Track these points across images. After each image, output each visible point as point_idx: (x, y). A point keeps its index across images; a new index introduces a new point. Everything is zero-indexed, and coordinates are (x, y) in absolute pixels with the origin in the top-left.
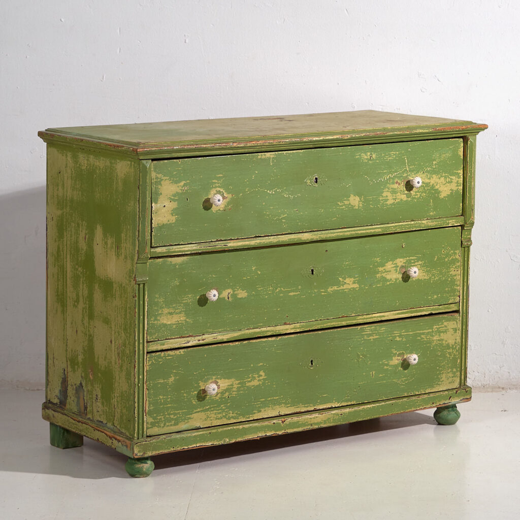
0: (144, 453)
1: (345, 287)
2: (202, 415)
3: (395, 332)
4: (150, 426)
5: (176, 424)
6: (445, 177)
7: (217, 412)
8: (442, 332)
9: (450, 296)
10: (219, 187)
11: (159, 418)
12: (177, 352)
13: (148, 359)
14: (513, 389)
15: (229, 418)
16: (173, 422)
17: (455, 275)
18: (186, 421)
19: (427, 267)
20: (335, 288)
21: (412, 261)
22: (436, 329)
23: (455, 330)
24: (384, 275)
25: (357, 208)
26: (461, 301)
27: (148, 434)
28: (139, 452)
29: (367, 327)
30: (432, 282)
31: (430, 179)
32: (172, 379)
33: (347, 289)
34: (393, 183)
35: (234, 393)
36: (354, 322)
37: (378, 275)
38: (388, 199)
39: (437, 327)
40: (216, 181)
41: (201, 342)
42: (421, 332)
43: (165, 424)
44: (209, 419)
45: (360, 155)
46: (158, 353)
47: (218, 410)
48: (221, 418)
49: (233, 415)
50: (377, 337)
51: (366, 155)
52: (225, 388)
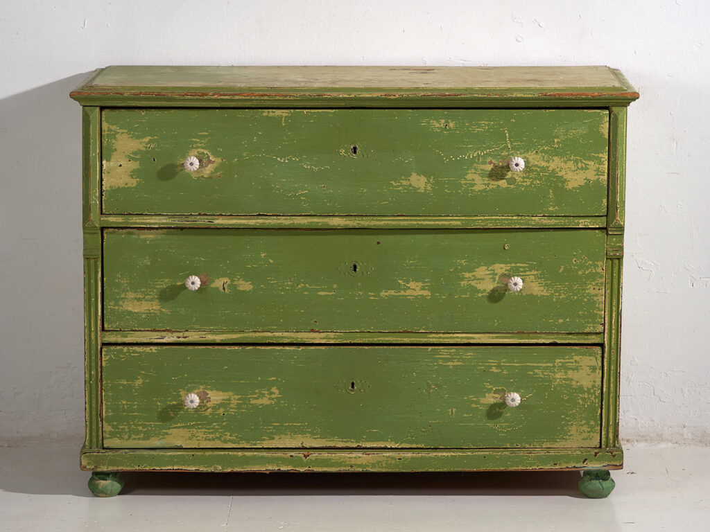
0: (96, 467)
1: (408, 292)
2: (186, 433)
3: (490, 361)
4: (108, 436)
5: (147, 438)
6: (576, 162)
7: (207, 430)
8: (571, 369)
9: (588, 323)
10: (202, 148)
11: (121, 427)
12: (147, 349)
13: (103, 353)
14: (641, 441)
15: (225, 441)
16: (142, 436)
17: (596, 295)
18: (161, 437)
19: (547, 279)
20: (392, 292)
21: (521, 269)
22: (560, 364)
23: (593, 369)
24: (473, 283)
25: (423, 191)
26: (606, 331)
27: (105, 446)
28: (89, 464)
29: (443, 349)
30: (554, 300)
31: (548, 161)
32: (139, 382)
33: (411, 296)
34: (484, 163)
35: (231, 410)
36: (423, 340)
37: (462, 283)
38: (476, 184)
39: (562, 361)
40: (198, 140)
41: (182, 340)
42: (535, 364)
43: (130, 437)
44: (195, 438)
45: (428, 123)
46: (119, 348)
47: (209, 429)
48: (213, 440)
49: (231, 438)
50: (459, 363)
51: (438, 122)
52: (218, 402)
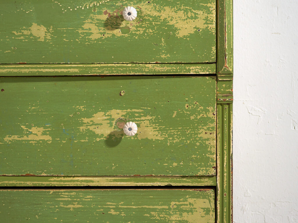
1: (31, 137)
3: (108, 203)
6: (186, 11)
8: (186, 211)
9: (201, 166)
17: (208, 139)
19: (161, 124)
20: (16, 137)
21: (137, 115)
22: (175, 207)
23: (207, 211)
24: (91, 128)
25: (43, 40)
26: (218, 174)
29: (65, 192)
30: (168, 144)
31: (159, 11)
33: (33, 140)
34: (100, 13)
36: (45, 184)
37: (81, 128)
38: (92, 33)
39: (177, 203)
42: (151, 207)
50: (80, 206)
